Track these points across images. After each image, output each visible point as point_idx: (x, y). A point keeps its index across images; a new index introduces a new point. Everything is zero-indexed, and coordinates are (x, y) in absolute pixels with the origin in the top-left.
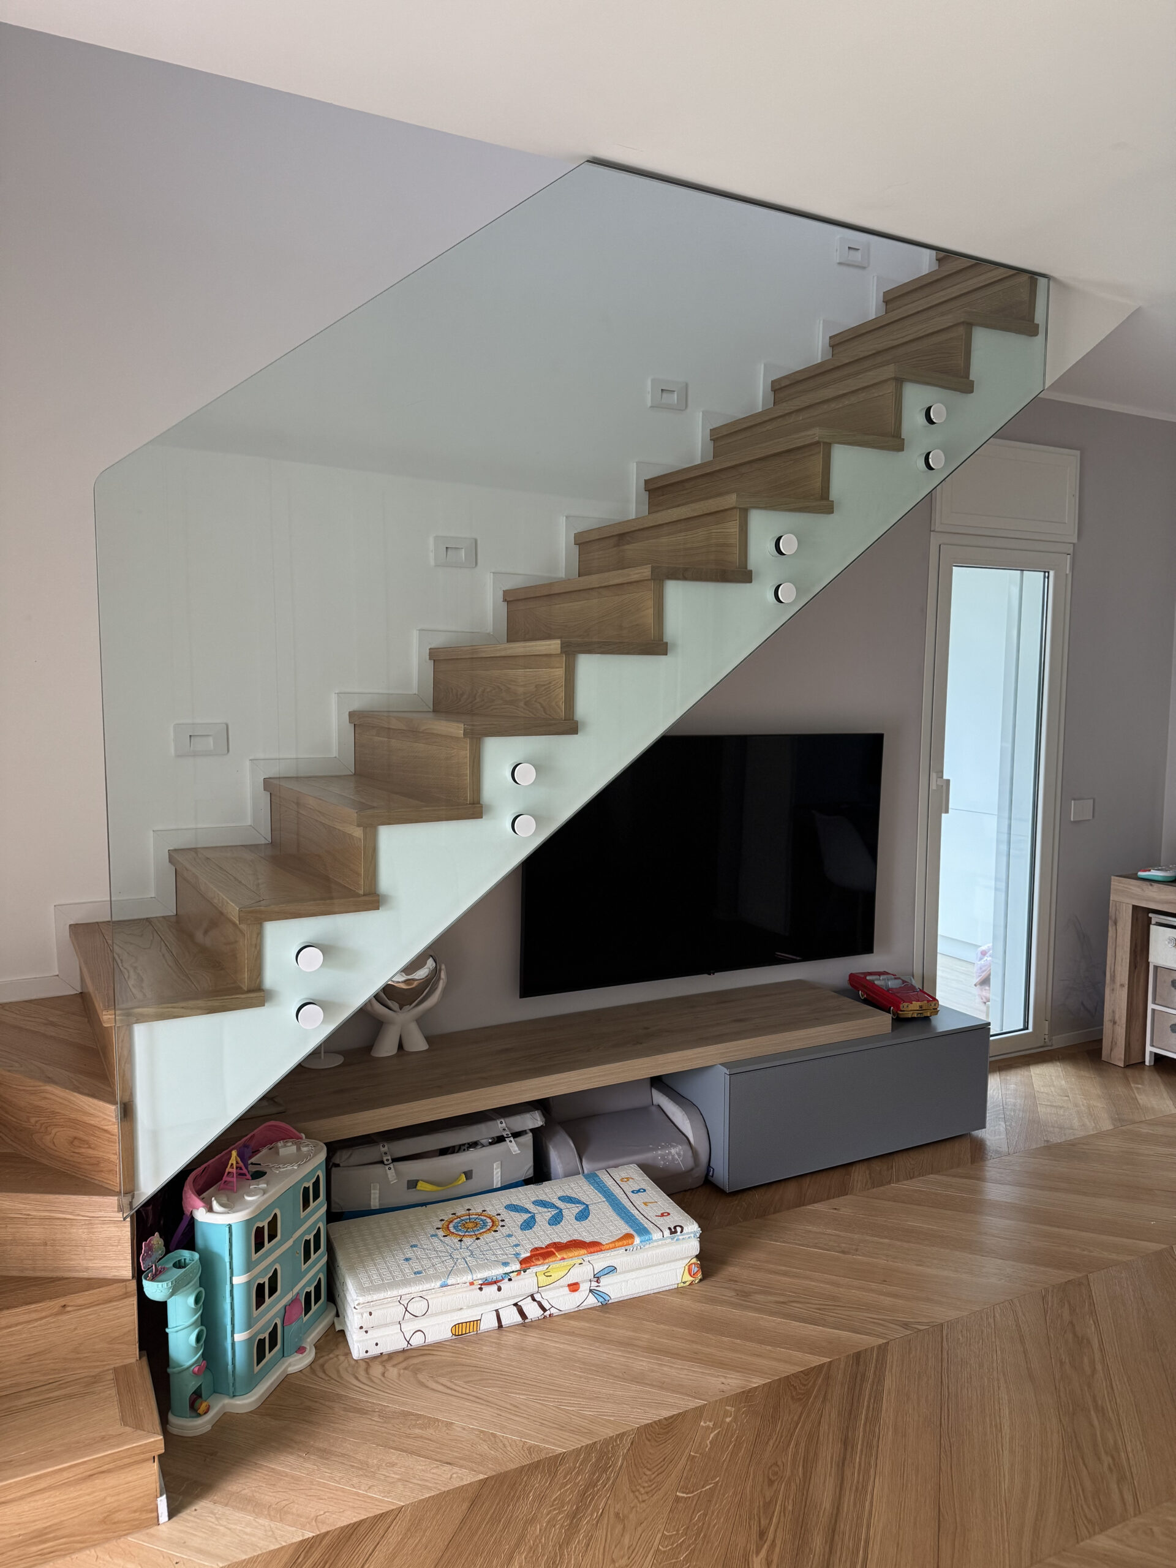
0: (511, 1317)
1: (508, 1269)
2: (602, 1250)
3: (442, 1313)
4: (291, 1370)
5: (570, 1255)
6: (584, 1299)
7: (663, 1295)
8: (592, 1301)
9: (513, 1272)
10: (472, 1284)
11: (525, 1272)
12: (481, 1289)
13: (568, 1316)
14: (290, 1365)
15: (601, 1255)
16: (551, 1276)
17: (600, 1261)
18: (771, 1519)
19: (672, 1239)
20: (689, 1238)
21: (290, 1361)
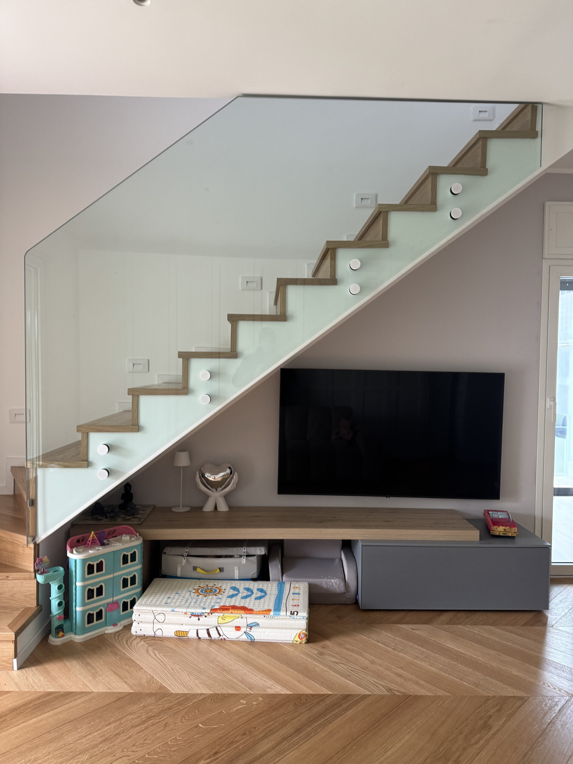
0: (203, 634)
1: (204, 611)
2: (252, 613)
3: (171, 624)
4: (107, 632)
5: (236, 612)
6: (241, 636)
7: (284, 645)
8: (244, 637)
9: (206, 613)
10: (186, 613)
11: (211, 614)
12: (190, 617)
13: (233, 642)
14: (107, 630)
15: (251, 616)
16: (225, 620)
17: (251, 619)
18: (227, 749)
19: (290, 617)
20: (300, 618)
21: (109, 628)
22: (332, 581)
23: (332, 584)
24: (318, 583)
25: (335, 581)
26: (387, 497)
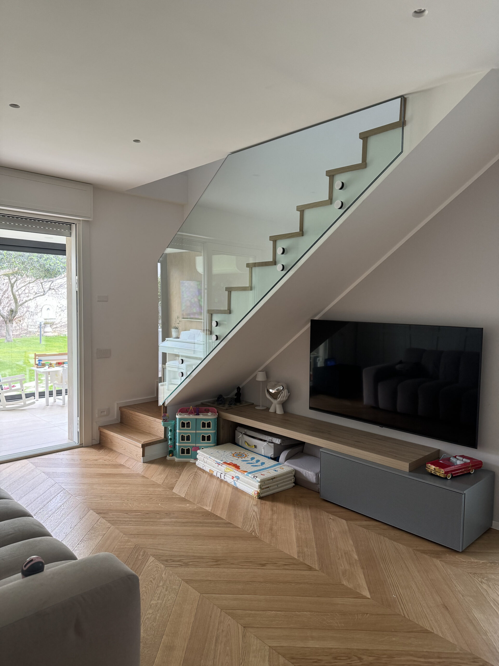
3: (209, 464)
4: (191, 461)
5: (232, 467)
8: (233, 483)
9: (221, 463)
11: (223, 465)
12: (215, 463)
13: (225, 483)
14: (191, 460)
16: (227, 470)
17: (237, 473)
19: (252, 479)
20: (256, 481)
21: (192, 459)
22: (309, 472)
23: (309, 474)
24: (301, 472)
25: (311, 473)
26: (380, 427)
